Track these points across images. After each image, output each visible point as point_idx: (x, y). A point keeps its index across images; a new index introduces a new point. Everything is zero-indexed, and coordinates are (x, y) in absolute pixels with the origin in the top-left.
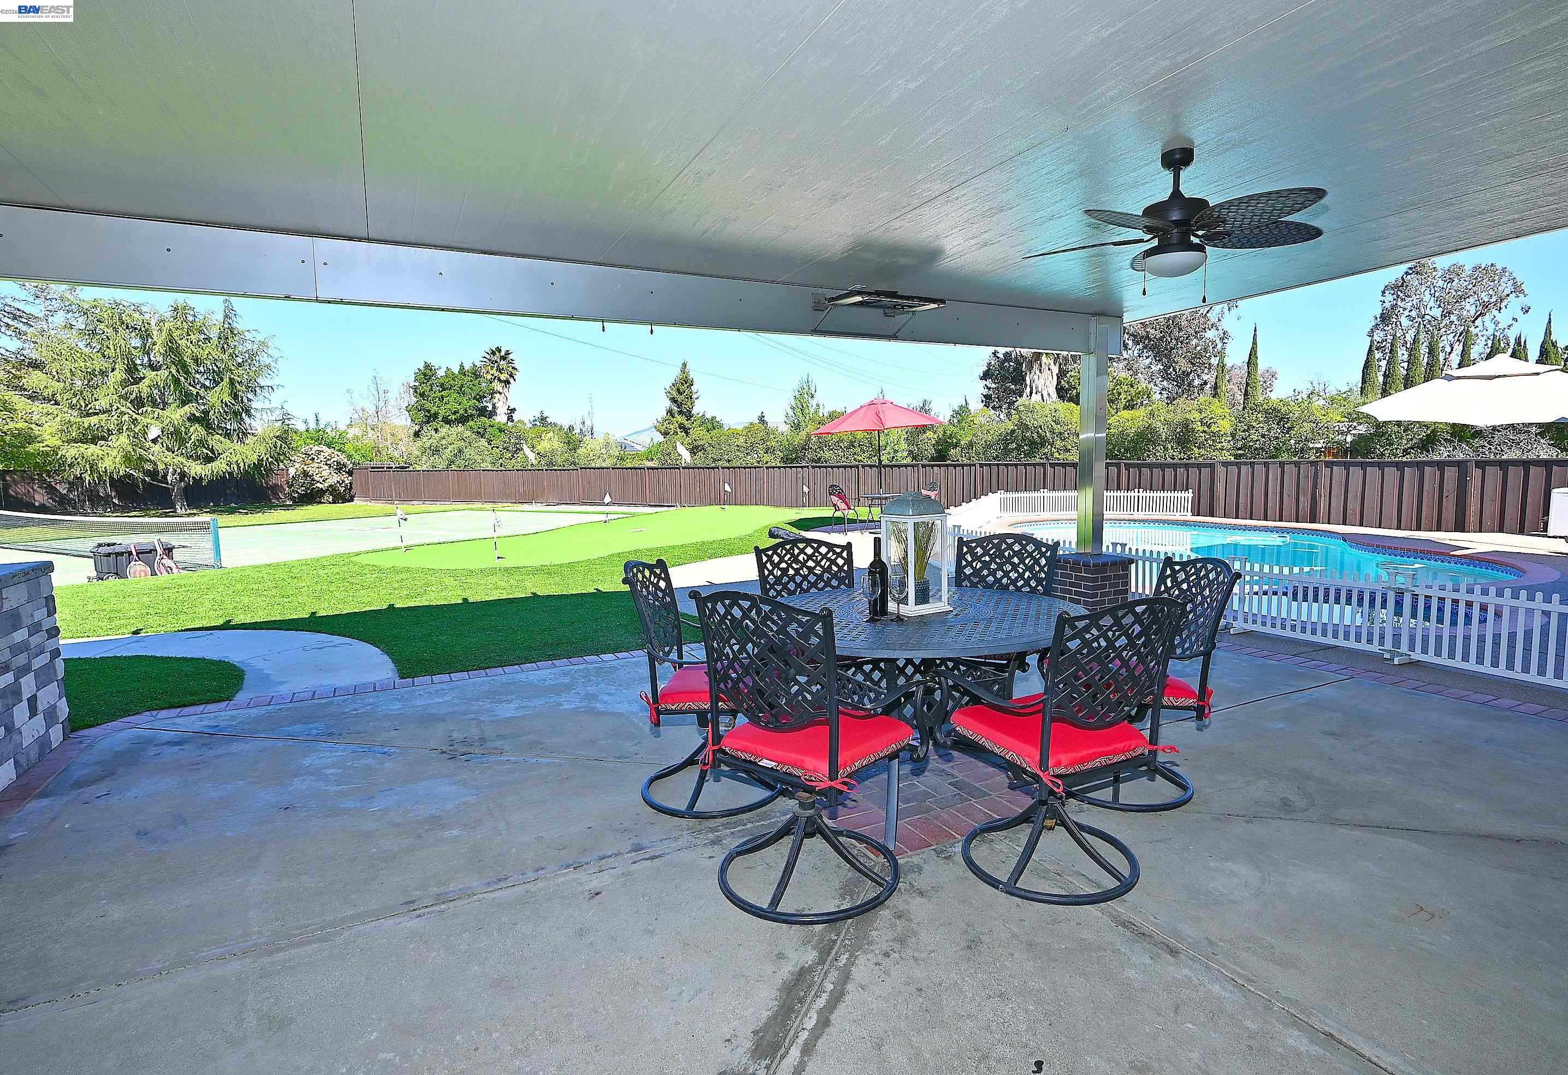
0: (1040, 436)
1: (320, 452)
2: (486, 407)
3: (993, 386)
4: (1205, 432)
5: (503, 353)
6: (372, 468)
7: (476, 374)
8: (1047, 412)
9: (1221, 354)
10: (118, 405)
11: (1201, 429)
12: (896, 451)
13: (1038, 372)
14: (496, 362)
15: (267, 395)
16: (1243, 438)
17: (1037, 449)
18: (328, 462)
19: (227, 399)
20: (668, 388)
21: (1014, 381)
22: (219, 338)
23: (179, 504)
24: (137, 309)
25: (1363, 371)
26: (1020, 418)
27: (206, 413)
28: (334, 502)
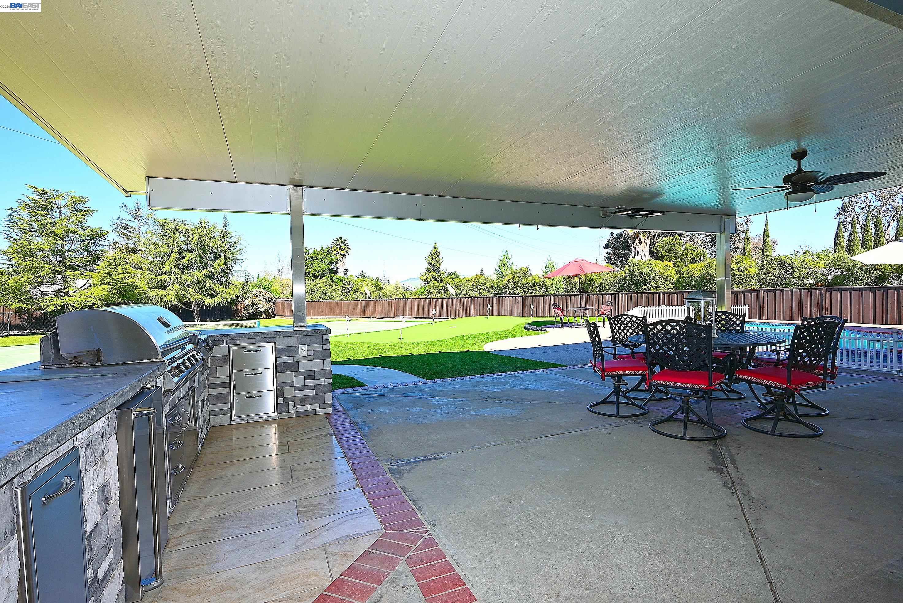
0: (642, 279)
1: (260, 292)
2: (333, 268)
3: (612, 252)
4: (741, 275)
5: (343, 240)
6: (285, 300)
7: (329, 252)
8: (646, 266)
9: (746, 231)
10: (175, 270)
11: (738, 273)
12: (558, 289)
13: (638, 244)
14: (339, 245)
15: (240, 263)
16: (764, 278)
17: (641, 286)
18: (264, 298)
19: (223, 266)
20: (427, 258)
21: (623, 249)
22: (221, 236)
23: (197, 319)
24: (184, 223)
25: (835, 239)
26: (630, 269)
27: (212, 273)
28: (266, 318)
